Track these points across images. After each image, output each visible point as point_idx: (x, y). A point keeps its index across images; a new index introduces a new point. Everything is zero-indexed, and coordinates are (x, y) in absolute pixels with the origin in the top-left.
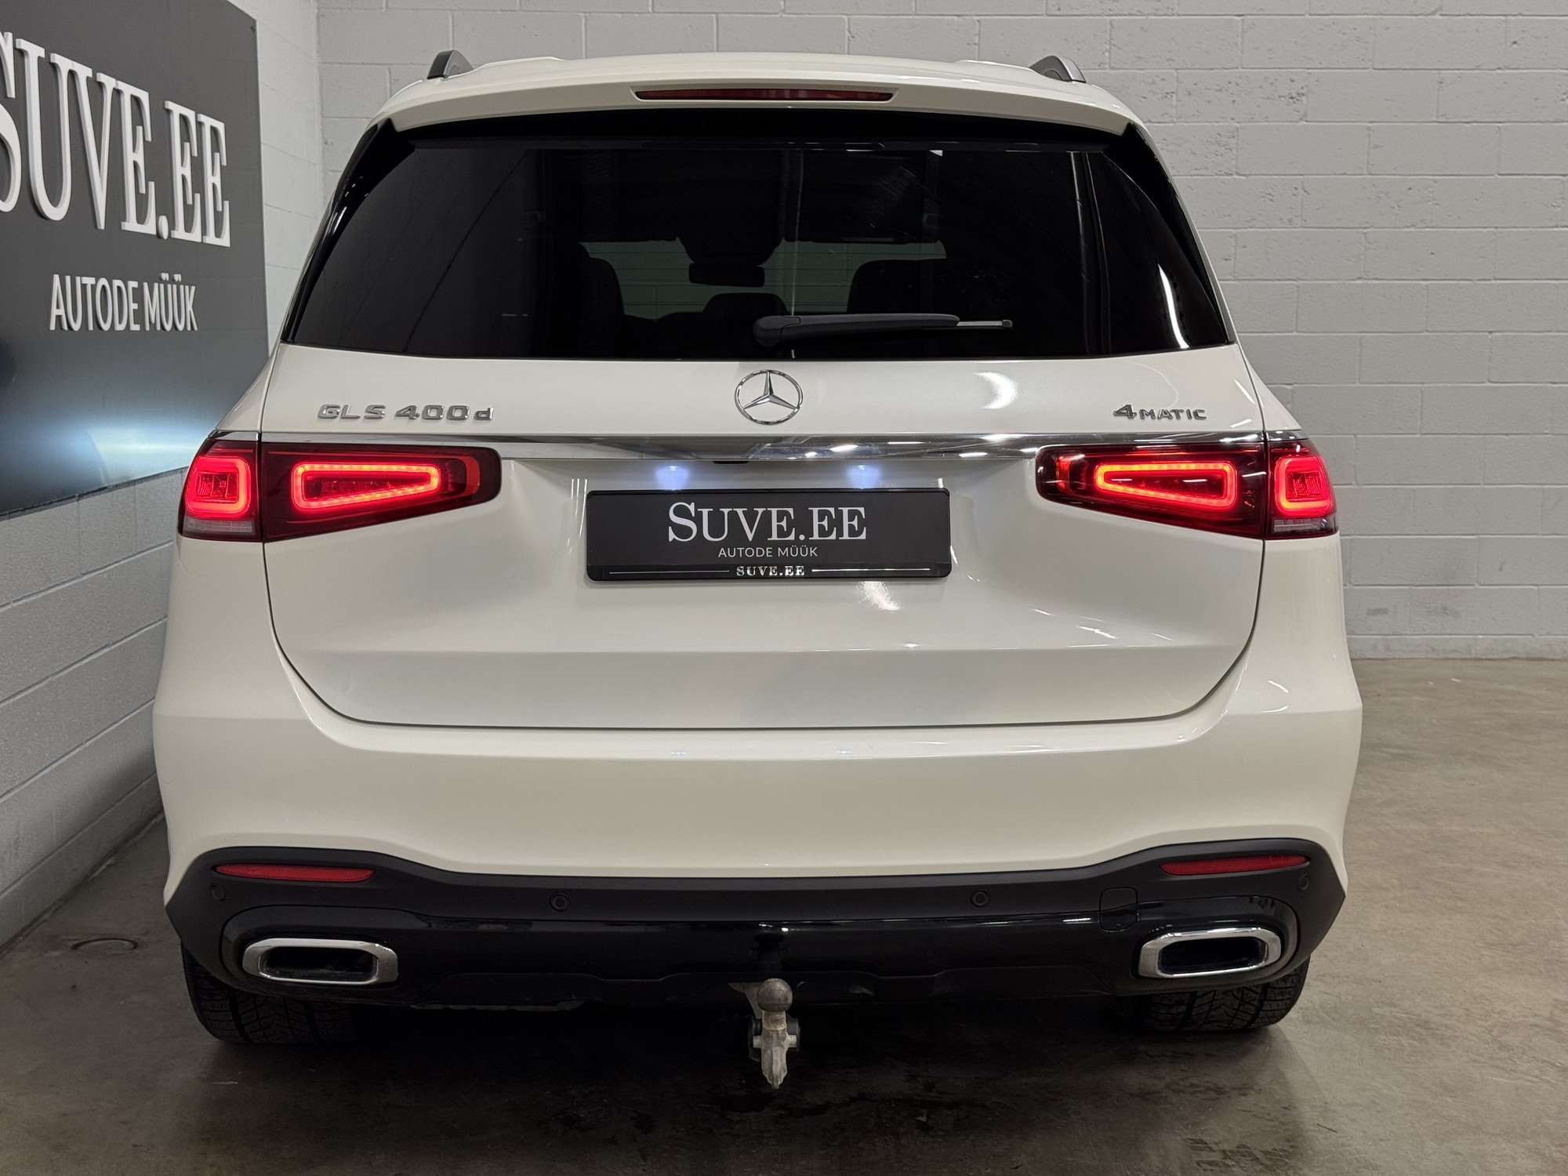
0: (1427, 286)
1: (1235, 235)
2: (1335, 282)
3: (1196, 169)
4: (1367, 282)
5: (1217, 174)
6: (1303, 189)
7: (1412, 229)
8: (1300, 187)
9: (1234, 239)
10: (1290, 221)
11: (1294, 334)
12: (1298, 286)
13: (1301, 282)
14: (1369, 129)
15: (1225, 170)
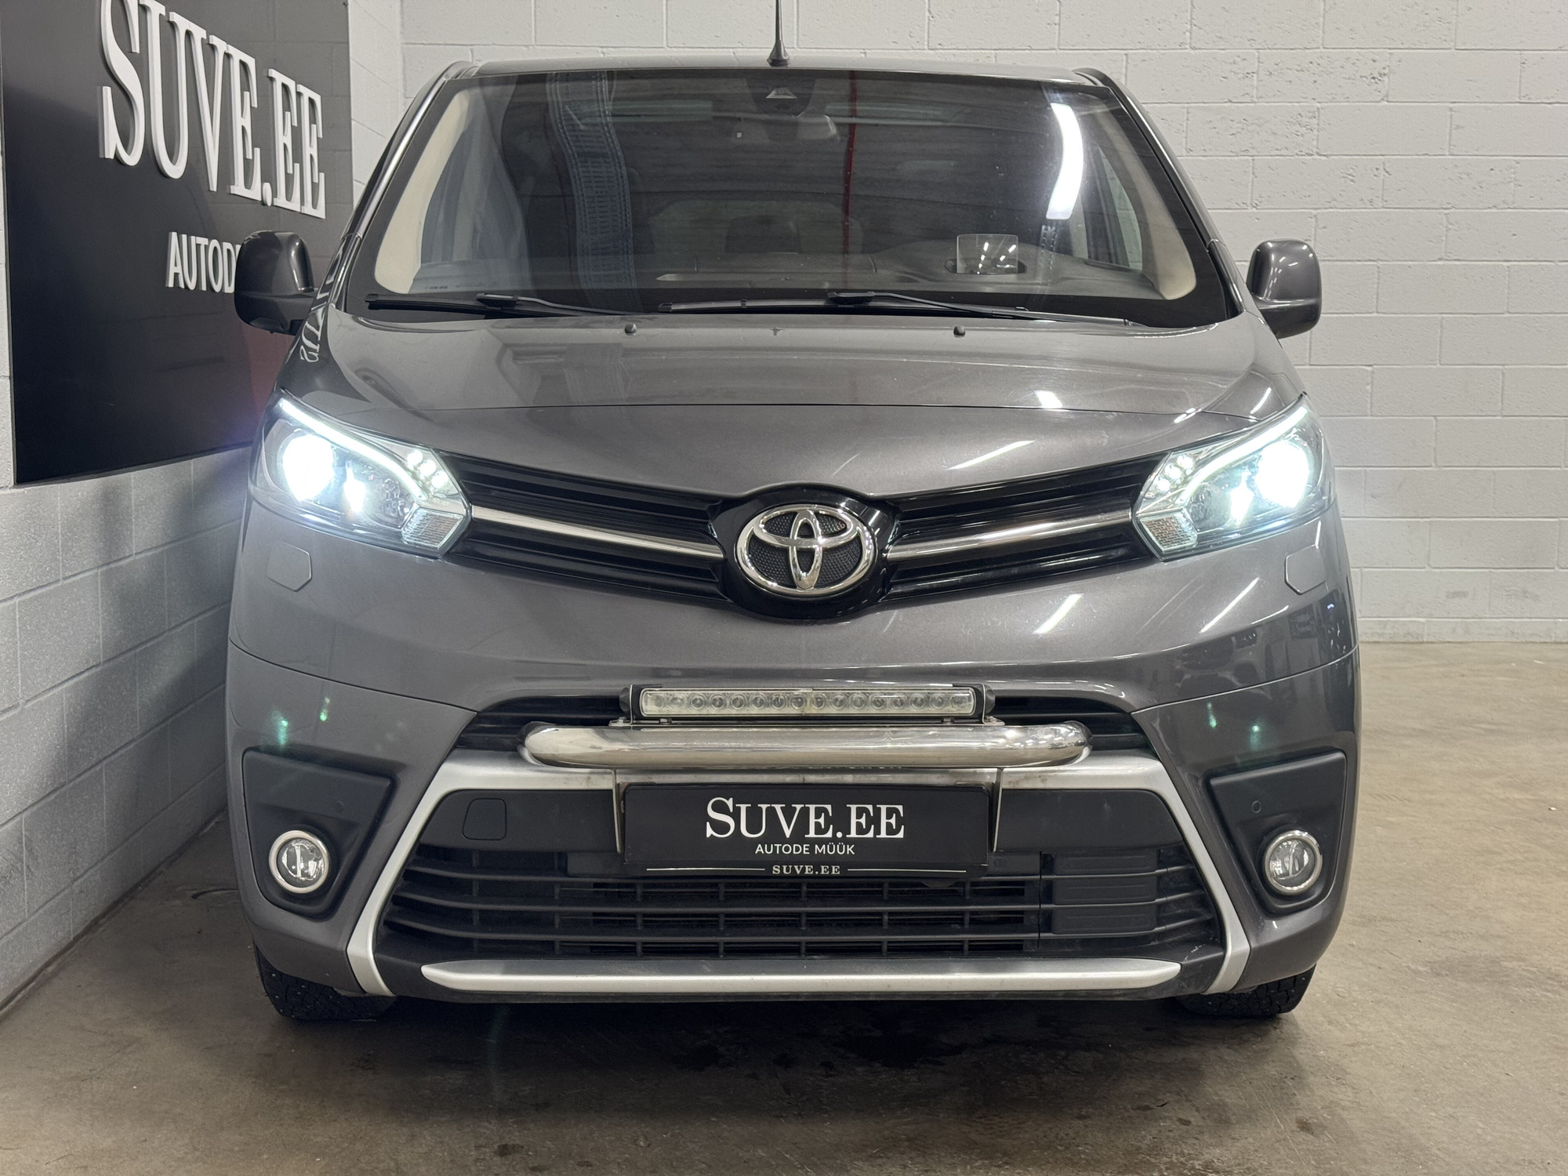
0: (1508, 267)
1: (1315, 216)
2: (1417, 263)
3: (1277, 150)
4: (1447, 262)
5: (1297, 154)
6: (1384, 169)
7: (1494, 210)
8: (1381, 167)
9: (1313, 220)
10: (1371, 201)
11: (1374, 315)
12: (1378, 267)
13: (1381, 263)
14: (1451, 109)
15: (1305, 150)
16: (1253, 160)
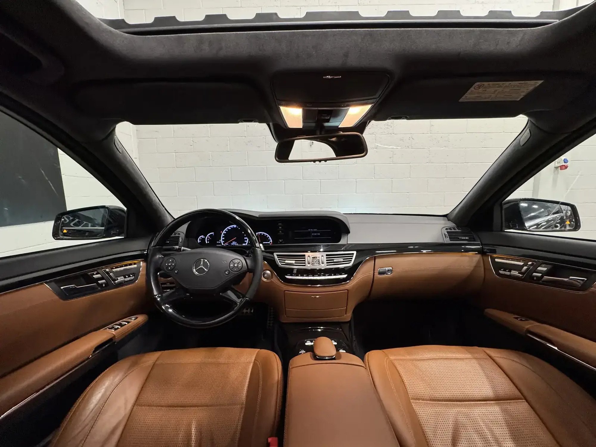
0: (446, 165)
1: (393, 151)
3: (382, 133)
5: (387, 134)
6: (412, 138)
8: (411, 138)
9: (392, 152)
10: (408, 147)
11: (409, 179)
12: (410, 165)
13: (411, 164)
15: (390, 133)
16: (375, 136)
